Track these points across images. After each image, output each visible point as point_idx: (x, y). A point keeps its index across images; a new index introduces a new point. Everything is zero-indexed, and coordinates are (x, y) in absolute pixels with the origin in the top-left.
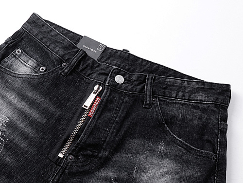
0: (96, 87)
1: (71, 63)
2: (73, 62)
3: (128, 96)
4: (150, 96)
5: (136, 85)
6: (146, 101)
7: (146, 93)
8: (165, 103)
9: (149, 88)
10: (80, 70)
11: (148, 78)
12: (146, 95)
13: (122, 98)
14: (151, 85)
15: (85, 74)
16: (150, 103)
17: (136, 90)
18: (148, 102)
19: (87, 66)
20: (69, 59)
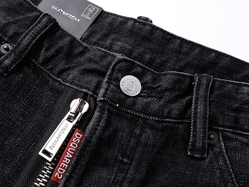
0: (75, 104)
1: (19, 44)
2: (25, 42)
3: (152, 127)
4: (204, 128)
5: (170, 101)
6: (194, 141)
7: (195, 122)
8: (238, 144)
9: (200, 108)
10: (40, 60)
11: (199, 85)
12: (195, 126)
13: (137, 131)
14: (205, 101)
15: (51, 70)
16: (203, 147)
17: (169, 112)
18: (199, 144)
19: (58, 52)
20: (16, 35)
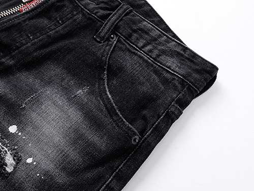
3: (84, 15)
4: (110, 29)
5: (101, 8)
6: (101, 32)
7: (107, 23)
9: (114, 18)
11: (121, 7)
12: (106, 25)
13: (75, 13)
14: (119, 17)
16: (103, 37)
17: (97, 12)
18: (102, 34)
